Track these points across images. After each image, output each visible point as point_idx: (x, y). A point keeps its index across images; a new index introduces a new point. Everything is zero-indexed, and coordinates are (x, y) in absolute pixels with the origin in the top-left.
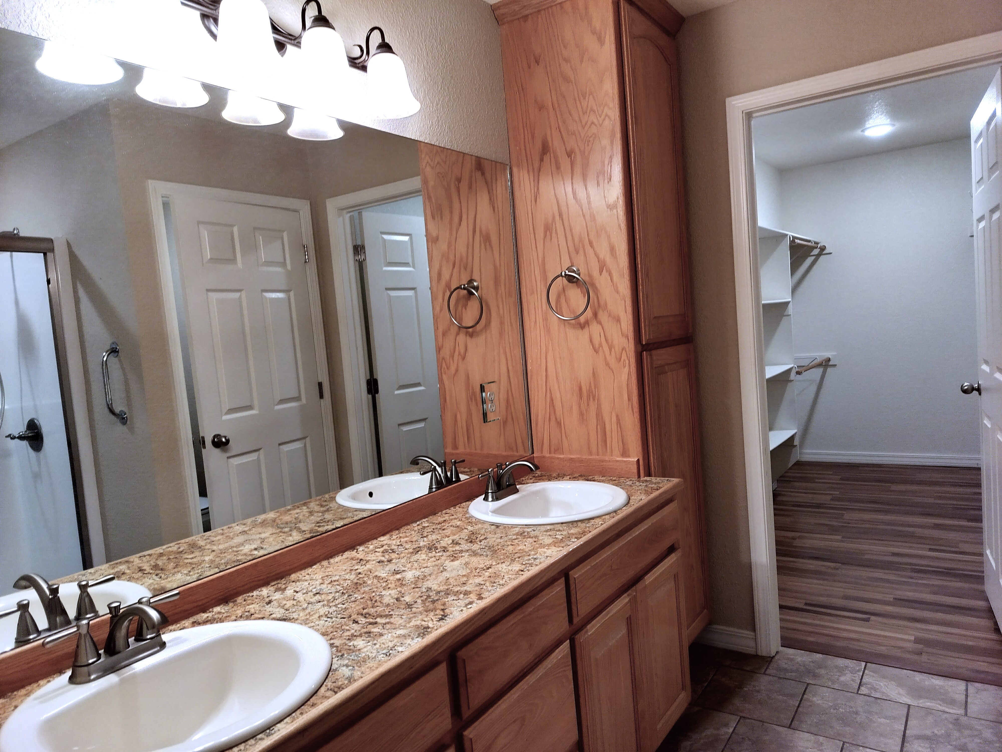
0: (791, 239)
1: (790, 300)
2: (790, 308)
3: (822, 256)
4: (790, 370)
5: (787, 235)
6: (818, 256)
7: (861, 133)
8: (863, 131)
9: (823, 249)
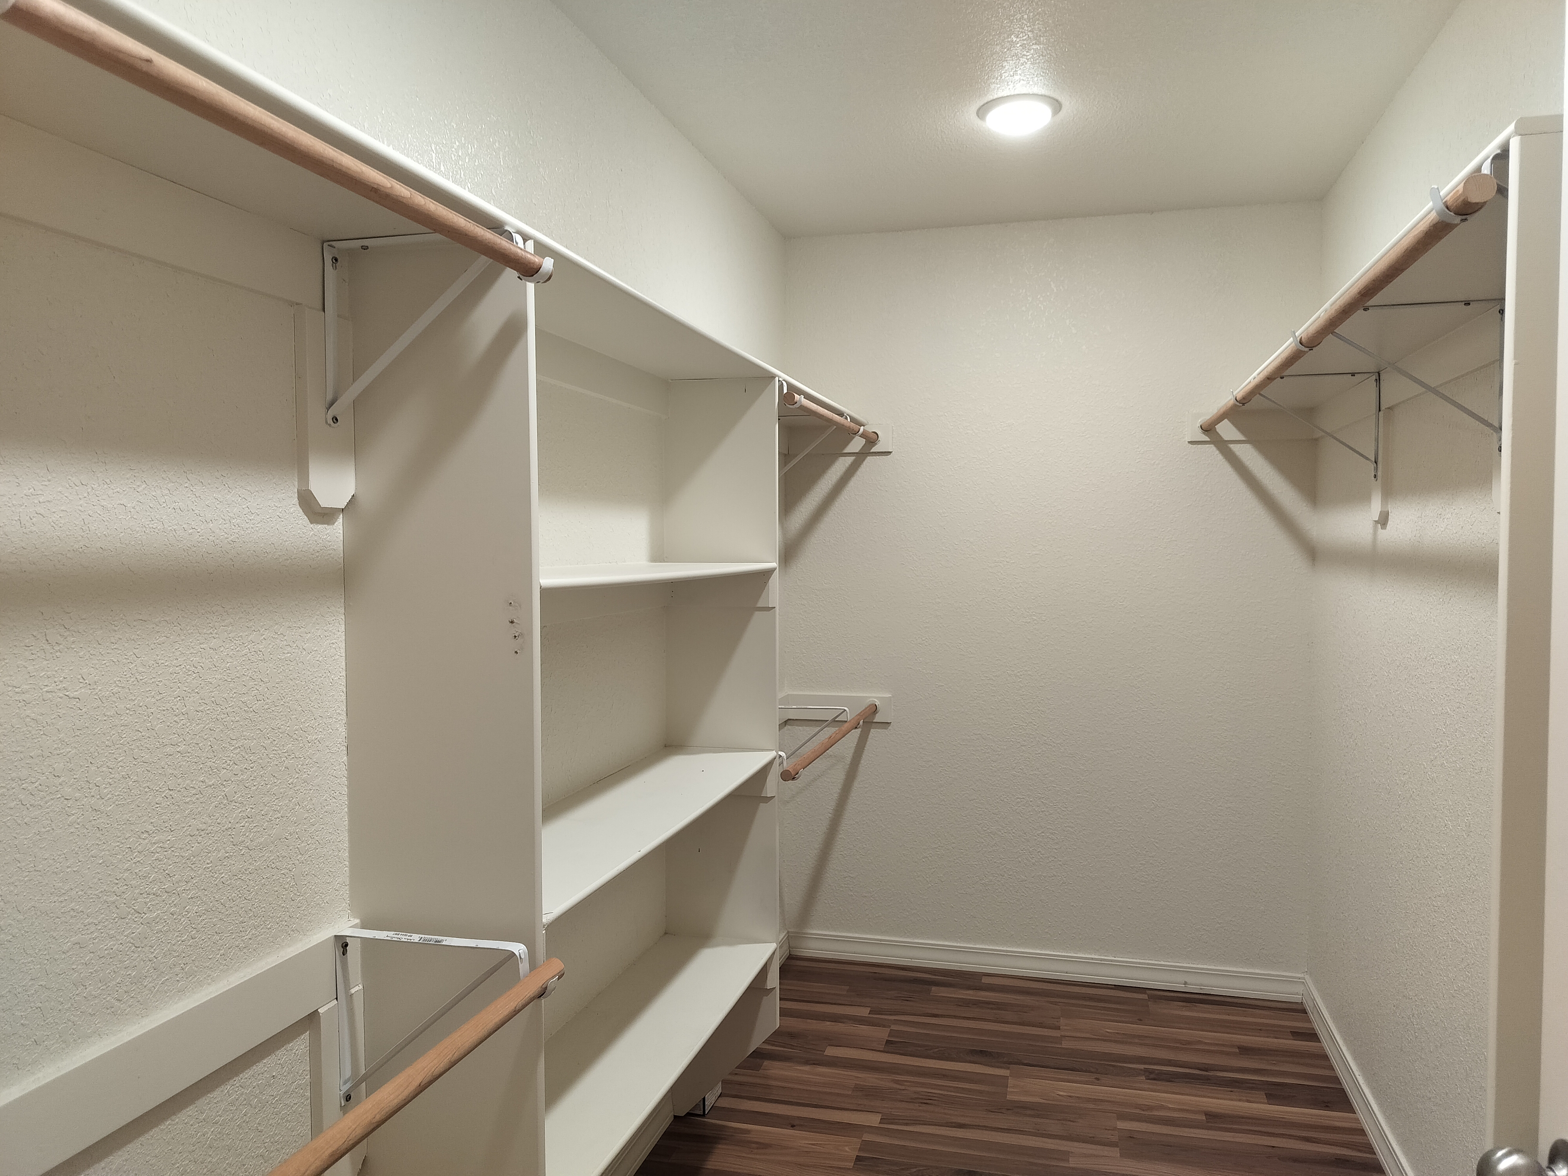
0: (785, 391)
1: (774, 565)
2: (775, 589)
3: (869, 459)
4: (764, 772)
5: (773, 377)
6: (862, 456)
7: (977, 121)
8: (982, 112)
9: (871, 440)
